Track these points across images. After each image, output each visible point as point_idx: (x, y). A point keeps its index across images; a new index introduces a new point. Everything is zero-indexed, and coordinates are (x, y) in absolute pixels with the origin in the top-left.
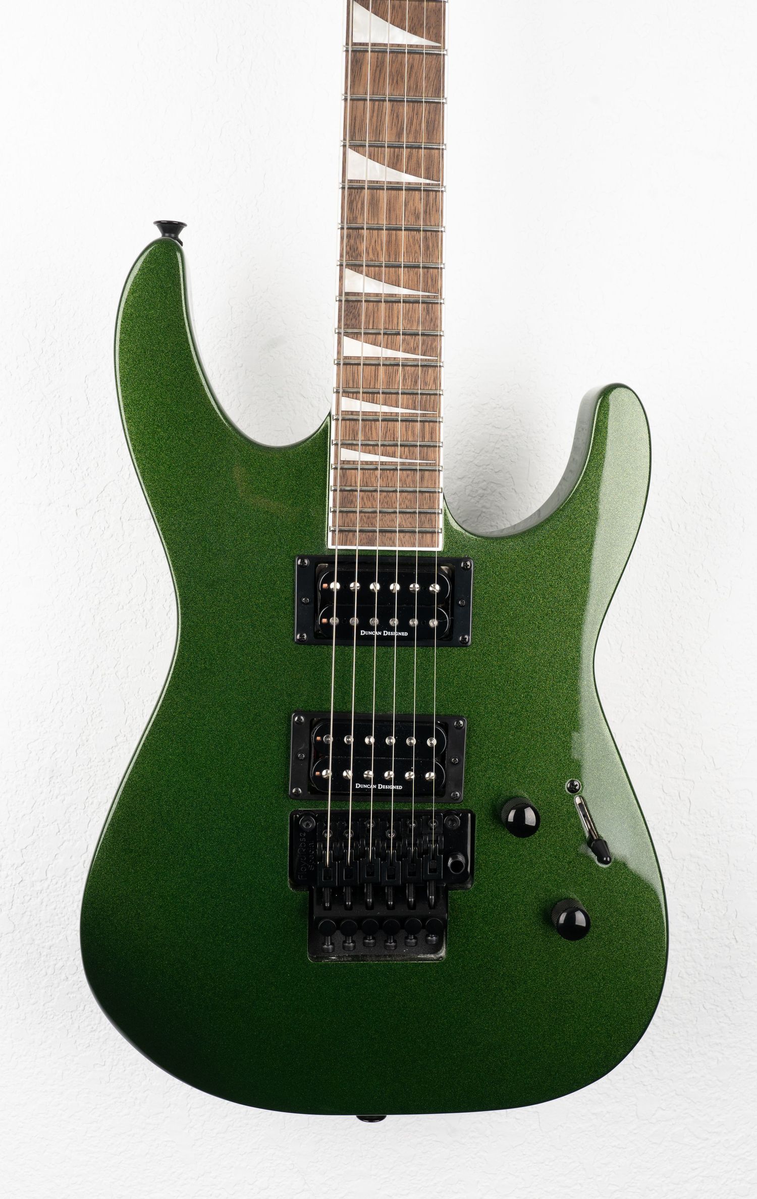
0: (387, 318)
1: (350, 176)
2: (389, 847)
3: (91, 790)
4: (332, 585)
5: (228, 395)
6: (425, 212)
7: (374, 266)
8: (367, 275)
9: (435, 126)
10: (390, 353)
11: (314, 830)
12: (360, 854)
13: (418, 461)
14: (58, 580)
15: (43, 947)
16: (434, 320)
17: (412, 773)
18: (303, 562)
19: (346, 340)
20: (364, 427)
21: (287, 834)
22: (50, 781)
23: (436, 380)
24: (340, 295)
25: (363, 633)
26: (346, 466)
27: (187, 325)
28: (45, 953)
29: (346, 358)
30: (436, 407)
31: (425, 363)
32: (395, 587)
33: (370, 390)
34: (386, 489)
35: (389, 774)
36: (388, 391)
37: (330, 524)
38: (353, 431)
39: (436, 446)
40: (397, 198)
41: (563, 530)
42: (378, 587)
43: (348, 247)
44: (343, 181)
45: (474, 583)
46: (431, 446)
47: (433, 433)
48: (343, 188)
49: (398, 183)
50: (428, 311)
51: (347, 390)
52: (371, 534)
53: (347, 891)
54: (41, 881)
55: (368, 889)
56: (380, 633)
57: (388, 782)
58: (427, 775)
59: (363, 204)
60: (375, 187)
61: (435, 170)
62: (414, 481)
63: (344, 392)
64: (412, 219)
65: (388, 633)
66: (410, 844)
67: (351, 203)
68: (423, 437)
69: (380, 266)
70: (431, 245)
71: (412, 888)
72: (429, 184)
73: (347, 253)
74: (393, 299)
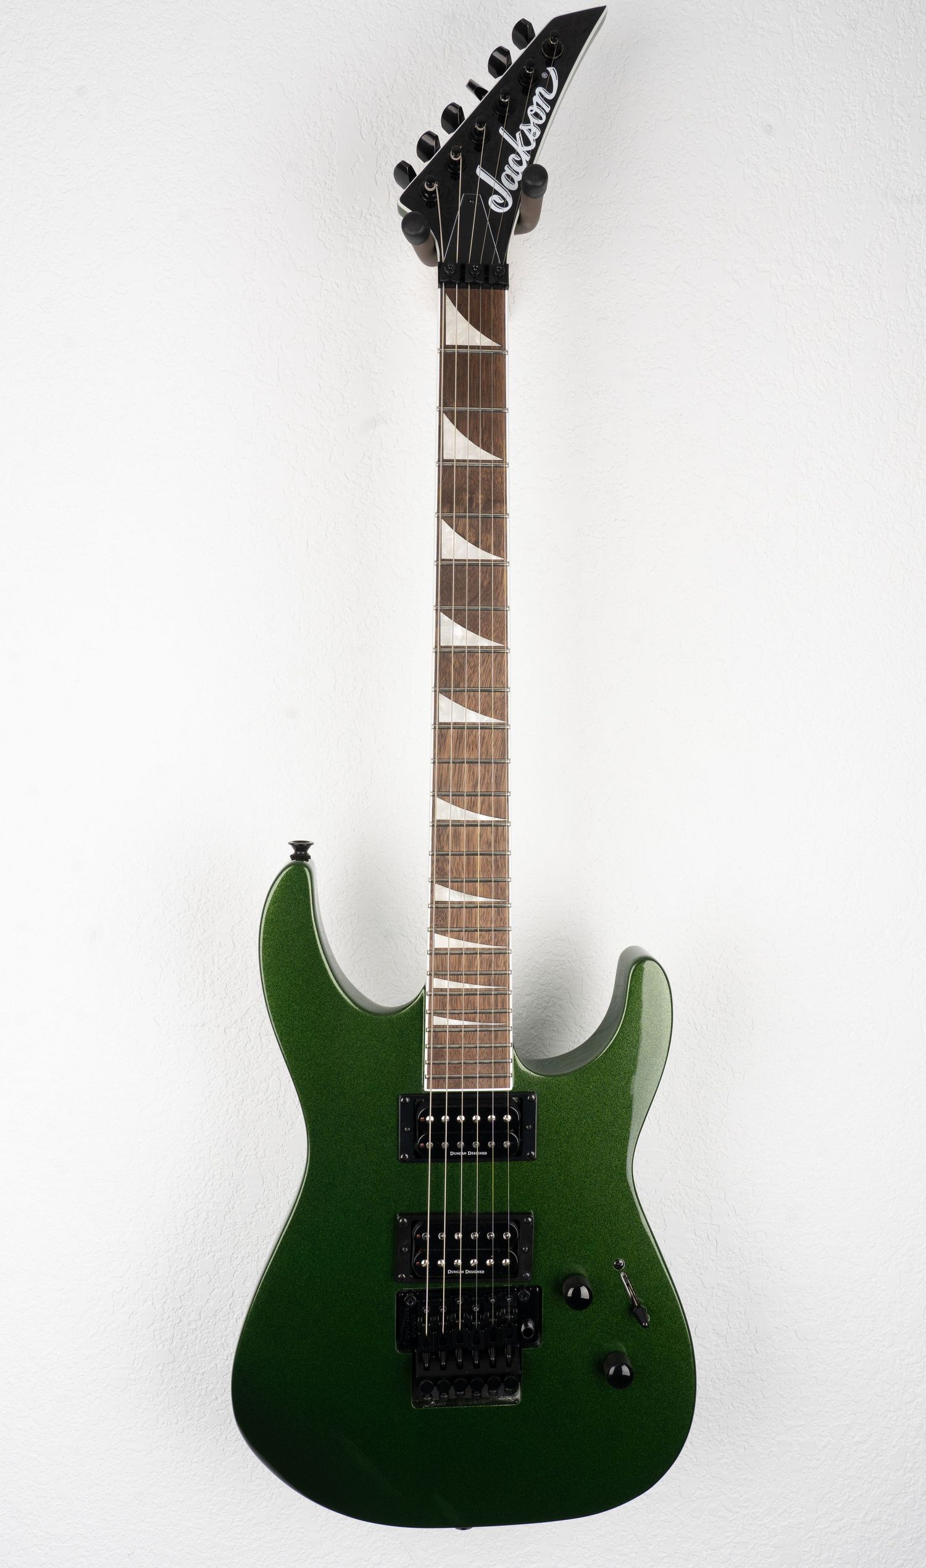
0: (468, 919)
1: (438, 817)
2: (474, 1319)
3: (236, 1247)
4: (428, 1119)
5: (345, 936)
6: (495, 841)
7: (457, 882)
8: (452, 889)
9: (501, 778)
10: (470, 945)
11: (416, 1306)
12: (452, 1325)
13: (493, 1024)
14: (210, 1084)
15: (197, 1374)
16: (503, 920)
17: (492, 1260)
18: (405, 1100)
19: (437, 937)
20: (451, 1000)
21: (394, 1309)
22: (203, 1241)
23: (506, 963)
24: (432, 903)
25: (452, 1153)
26: (437, 1030)
27: (314, 925)
28: (198, 1379)
29: (436, 949)
30: (505, 983)
31: (497, 951)
32: (477, 1118)
33: (456, 973)
34: (469, 1046)
35: (474, 1262)
36: (469, 973)
37: (426, 1073)
38: (443, 1003)
39: (506, 1012)
40: (474, 832)
41: (606, 1068)
42: (463, 1118)
43: (437, 869)
44: (433, 821)
45: (538, 1111)
46: (502, 1012)
47: (504, 1003)
48: (433, 826)
49: (474, 821)
50: (499, 913)
51: (438, 972)
52: (457, 1080)
53: (443, 1355)
54: (196, 1321)
55: (459, 1353)
56: (465, 1153)
57: (473, 1268)
58: (504, 1262)
59: (448, 837)
60: (457, 824)
61: (502, 811)
62: (490, 1039)
63: (435, 974)
64: (485, 848)
65: (472, 1153)
66: (491, 1316)
67: (439, 836)
68: (496, 1006)
69: (462, 882)
70: (500, 865)
71: (493, 1350)
72: (498, 821)
73: (437, 873)
74: (471, 905)
